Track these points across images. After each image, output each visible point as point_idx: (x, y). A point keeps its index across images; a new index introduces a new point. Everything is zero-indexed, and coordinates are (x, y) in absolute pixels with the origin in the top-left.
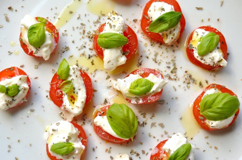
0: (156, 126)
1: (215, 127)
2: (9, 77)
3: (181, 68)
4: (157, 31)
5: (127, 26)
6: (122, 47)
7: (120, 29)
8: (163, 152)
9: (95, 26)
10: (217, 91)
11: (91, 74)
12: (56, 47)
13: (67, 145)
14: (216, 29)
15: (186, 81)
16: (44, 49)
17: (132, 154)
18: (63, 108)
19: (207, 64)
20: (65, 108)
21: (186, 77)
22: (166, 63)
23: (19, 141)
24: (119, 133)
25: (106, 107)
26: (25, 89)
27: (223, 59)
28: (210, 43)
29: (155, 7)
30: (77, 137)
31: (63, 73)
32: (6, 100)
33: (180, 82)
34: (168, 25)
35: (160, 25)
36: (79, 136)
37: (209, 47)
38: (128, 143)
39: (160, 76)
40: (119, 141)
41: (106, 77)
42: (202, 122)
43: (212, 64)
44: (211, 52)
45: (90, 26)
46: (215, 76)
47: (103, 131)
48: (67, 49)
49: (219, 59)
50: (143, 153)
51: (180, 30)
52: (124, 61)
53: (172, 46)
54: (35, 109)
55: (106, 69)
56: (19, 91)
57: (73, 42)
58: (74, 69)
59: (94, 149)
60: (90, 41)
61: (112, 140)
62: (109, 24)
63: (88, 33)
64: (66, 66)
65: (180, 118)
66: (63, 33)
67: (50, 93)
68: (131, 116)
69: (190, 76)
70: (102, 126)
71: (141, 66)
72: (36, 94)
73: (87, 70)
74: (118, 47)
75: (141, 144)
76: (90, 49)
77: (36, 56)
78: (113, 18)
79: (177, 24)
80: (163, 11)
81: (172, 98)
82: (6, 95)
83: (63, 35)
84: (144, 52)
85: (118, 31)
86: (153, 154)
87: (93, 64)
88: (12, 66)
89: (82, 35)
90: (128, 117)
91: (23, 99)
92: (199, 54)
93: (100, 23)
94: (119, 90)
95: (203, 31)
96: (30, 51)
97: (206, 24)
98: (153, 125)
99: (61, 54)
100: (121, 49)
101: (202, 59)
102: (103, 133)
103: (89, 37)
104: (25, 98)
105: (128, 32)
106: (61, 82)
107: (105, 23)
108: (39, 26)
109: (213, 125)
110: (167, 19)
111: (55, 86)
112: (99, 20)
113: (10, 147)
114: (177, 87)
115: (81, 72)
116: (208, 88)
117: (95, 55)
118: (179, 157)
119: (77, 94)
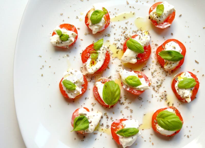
0: (128, 109)
1: (159, 131)
2: (67, 29)
3: (164, 87)
4: (163, 57)
5: (149, 44)
6: (138, 53)
7: (143, 43)
8: (122, 125)
9: (133, 33)
10: (174, 112)
11: (113, 57)
12: (104, 30)
13: (72, 85)
14: (197, 79)
15: (162, 96)
16: (96, 27)
17: (105, 115)
18: (84, 64)
19: (179, 94)
20: (85, 65)
21: (163, 94)
22: (158, 79)
23: (50, 67)
24: (105, 98)
25: (107, 80)
26: (71, 41)
27: (190, 98)
28: (188, 84)
29: (171, 44)
30: (81, 85)
31: (97, 46)
32: (58, 40)
33: (158, 95)
34: (171, 58)
35: (167, 55)
36: (83, 85)
37: (186, 85)
38: (106, 108)
39: (148, 83)
40: (102, 103)
41: (119, 64)
42: (155, 124)
43: (181, 96)
44: (185, 89)
45: (130, 32)
46: (179, 105)
47: (97, 91)
48: (109, 35)
49: (188, 96)
50: (111, 119)
51: (177, 66)
52: (134, 62)
53: (167, 72)
54: (70, 56)
55: (122, 60)
56: (67, 40)
57: (115, 34)
58: (104, 48)
59: (86, 98)
60: (124, 39)
61: (98, 99)
62: (139, 36)
63: (126, 35)
64: (101, 43)
65: (145, 114)
66: (112, 26)
67: (83, 52)
68: (117, 93)
69: (166, 95)
70: (98, 88)
71: (143, 72)
72: (76, 48)
73: (111, 54)
74: (136, 52)
75: (114, 113)
76: (121, 44)
77: (89, 28)
78: (144, 35)
79: (177, 61)
80: (174, 49)
81: (148, 101)
82: (59, 38)
83: (112, 27)
84: (150, 65)
85: (142, 43)
86: (115, 122)
87: (117, 52)
88: (73, 25)
89: (122, 34)
90: (115, 92)
91: (67, 46)
92: (178, 86)
93: (136, 33)
94: (121, 75)
95: (190, 75)
96: (88, 23)
97: (194, 73)
98: (127, 108)
99: (104, 36)
100: (137, 54)
101: (178, 90)
102: (96, 93)
103: (125, 37)
104: (68, 46)
105: (147, 48)
106: (93, 50)
107: (138, 35)
108: (102, 13)
109: (158, 129)
110: (173, 54)
111: (88, 50)
112: (137, 32)
113: (43, 66)
114: (154, 96)
115: (107, 53)
116: (170, 107)
117: (122, 49)
118: (127, 132)
119: (97, 62)
